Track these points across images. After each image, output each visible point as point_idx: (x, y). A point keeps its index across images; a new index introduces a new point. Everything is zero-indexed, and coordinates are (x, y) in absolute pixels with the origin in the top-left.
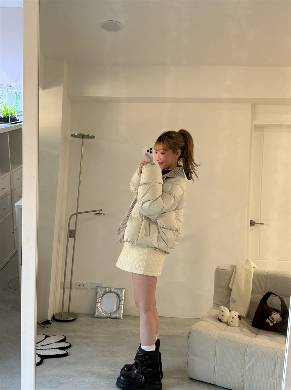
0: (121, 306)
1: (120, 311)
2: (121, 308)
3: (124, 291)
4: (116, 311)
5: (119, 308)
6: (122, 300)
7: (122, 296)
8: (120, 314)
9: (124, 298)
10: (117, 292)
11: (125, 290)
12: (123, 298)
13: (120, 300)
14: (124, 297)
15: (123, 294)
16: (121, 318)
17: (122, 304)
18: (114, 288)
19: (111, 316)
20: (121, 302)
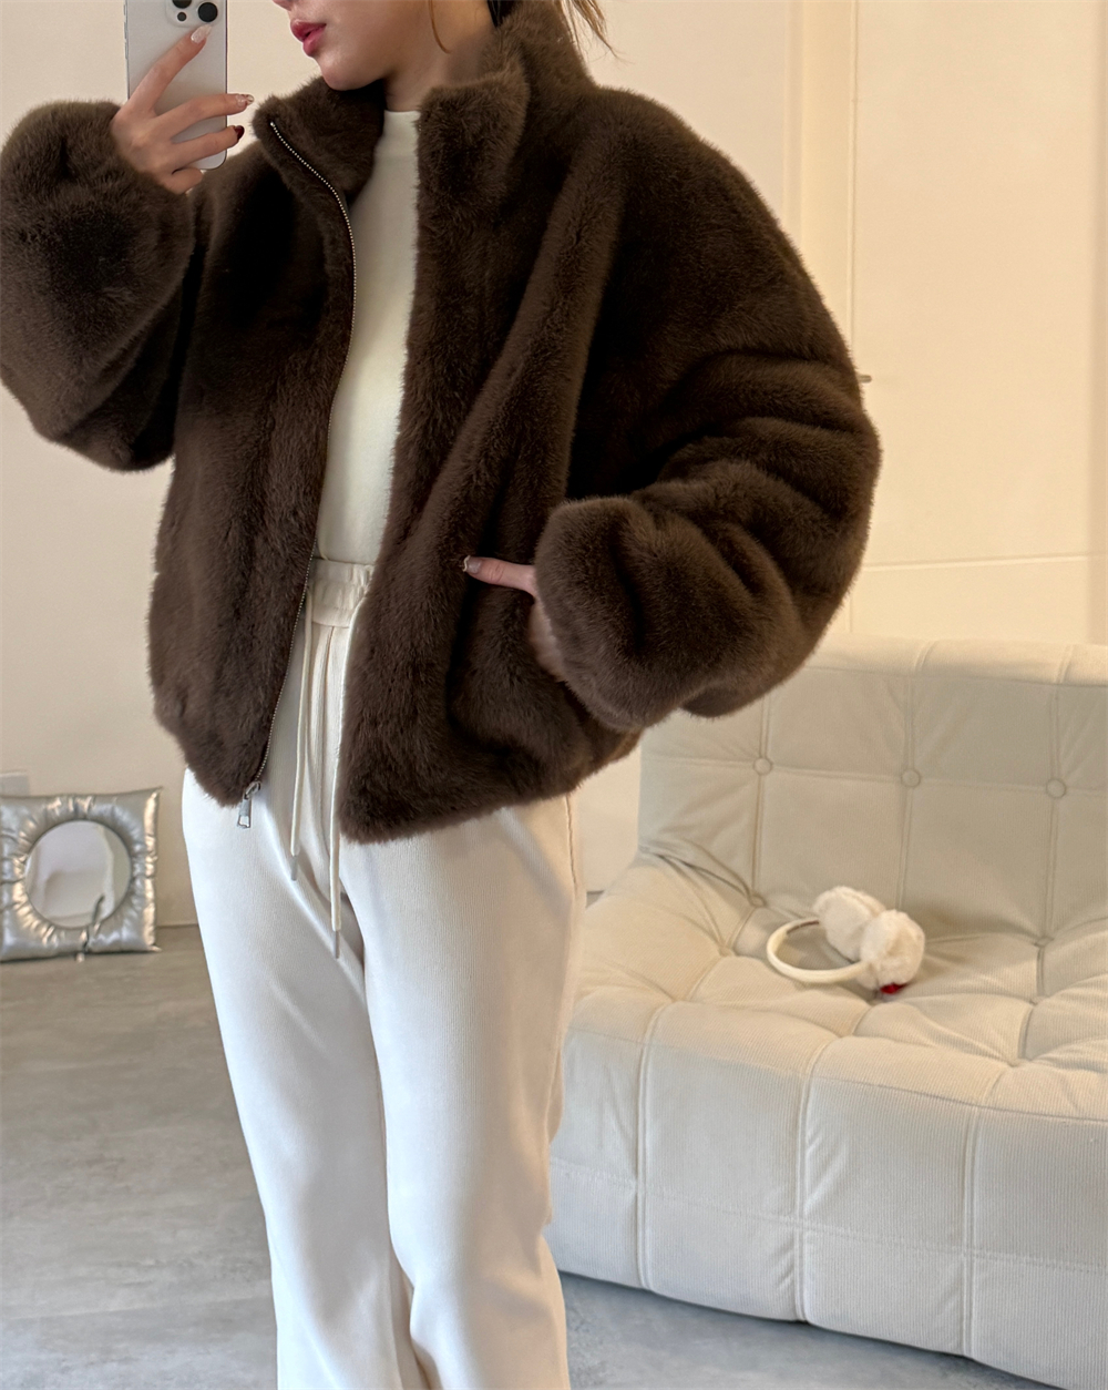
0: (143, 883)
1: (141, 915)
2: (143, 897)
3: (151, 804)
4: (114, 914)
5: (128, 896)
6: (145, 852)
7: (143, 834)
8: (138, 925)
9: (156, 844)
10: (113, 813)
11: (157, 799)
12: (150, 842)
13: (132, 855)
14: (155, 835)
15: (148, 821)
16: (150, 948)
17: (149, 873)
18: (89, 799)
19: (90, 945)
20: (137, 866)
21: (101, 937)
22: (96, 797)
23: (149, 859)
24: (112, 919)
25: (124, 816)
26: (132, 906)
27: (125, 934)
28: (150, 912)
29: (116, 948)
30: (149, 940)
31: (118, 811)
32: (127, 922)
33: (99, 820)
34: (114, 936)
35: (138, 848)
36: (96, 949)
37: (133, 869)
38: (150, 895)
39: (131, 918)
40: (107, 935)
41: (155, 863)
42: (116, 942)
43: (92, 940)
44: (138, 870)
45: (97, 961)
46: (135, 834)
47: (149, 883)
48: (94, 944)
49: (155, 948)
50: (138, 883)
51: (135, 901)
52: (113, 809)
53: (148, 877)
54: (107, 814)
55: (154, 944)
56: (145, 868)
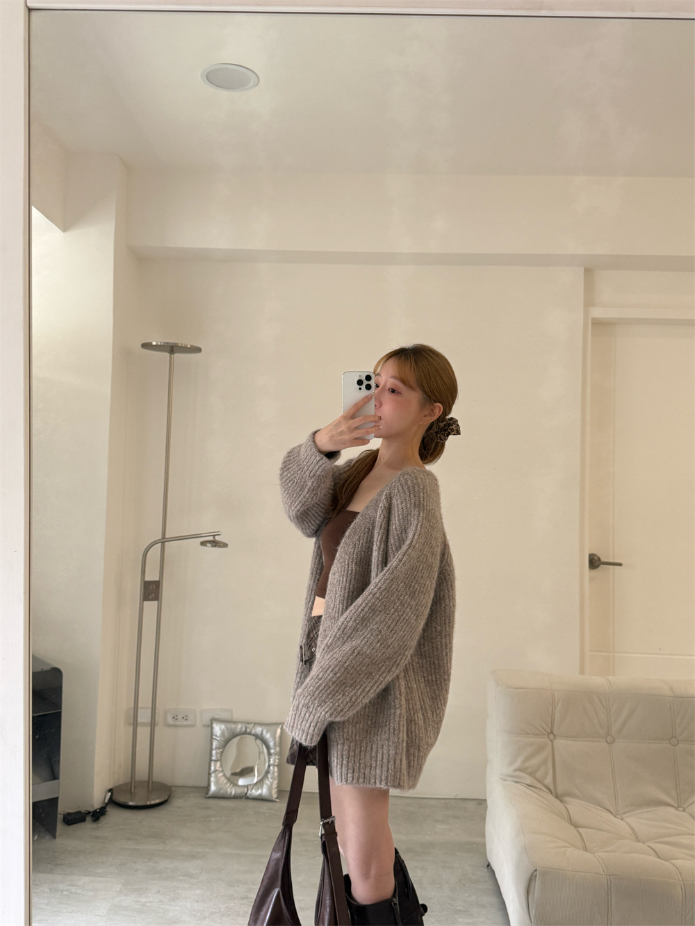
0: (274, 769)
1: (272, 782)
2: (273, 774)
3: (279, 730)
5: (268, 772)
6: (276, 754)
7: (275, 744)
8: (270, 788)
9: (280, 750)
12: (277, 749)
13: (270, 754)
14: (280, 746)
15: (277, 739)
16: (274, 799)
17: (276, 764)
18: (253, 725)
19: (248, 794)
20: (272, 760)
21: (254, 791)
22: (256, 724)
23: (277, 757)
24: (259, 784)
25: (268, 736)
26: (268, 779)
27: (264, 791)
28: (276, 782)
29: (260, 798)
30: (275, 796)
31: (265, 733)
32: (265, 786)
33: (257, 737)
34: (259, 792)
35: (272, 751)
36: (250, 797)
37: (269, 761)
38: (276, 774)
39: (267, 784)
40: (256, 791)
41: (279, 759)
42: (260, 795)
43: (249, 792)
44: (272, 762)
45: (252, 804)
46: (271, 744)
47: (276, 769)
48: (251, 795)
49: (277, 800)
50: (271, 768)
51: (269, 776)
52: (262, 731)
53: (277, 766)
54: (259, 733)
55: (277, 798)
56: (274, 761)
